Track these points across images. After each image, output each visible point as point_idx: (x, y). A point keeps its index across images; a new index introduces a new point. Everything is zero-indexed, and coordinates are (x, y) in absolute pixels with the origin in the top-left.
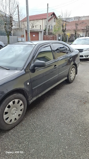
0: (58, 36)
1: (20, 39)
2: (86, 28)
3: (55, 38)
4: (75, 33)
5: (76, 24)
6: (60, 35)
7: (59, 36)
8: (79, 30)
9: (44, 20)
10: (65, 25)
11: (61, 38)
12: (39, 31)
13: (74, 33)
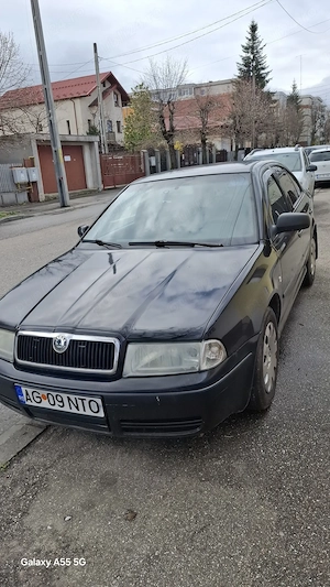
0: (147, 155)
1: (22, 175)
2: (231, 121)
3: (137, 161)
4: (203, 141)
5: (204, 111)
6: (154, 152)
7: (152, 153)
8: (213, 131)
9: (77, 101)
10: (169, 114)
11: (157, 163)
12: (82, 139)
13: (200, 142)
